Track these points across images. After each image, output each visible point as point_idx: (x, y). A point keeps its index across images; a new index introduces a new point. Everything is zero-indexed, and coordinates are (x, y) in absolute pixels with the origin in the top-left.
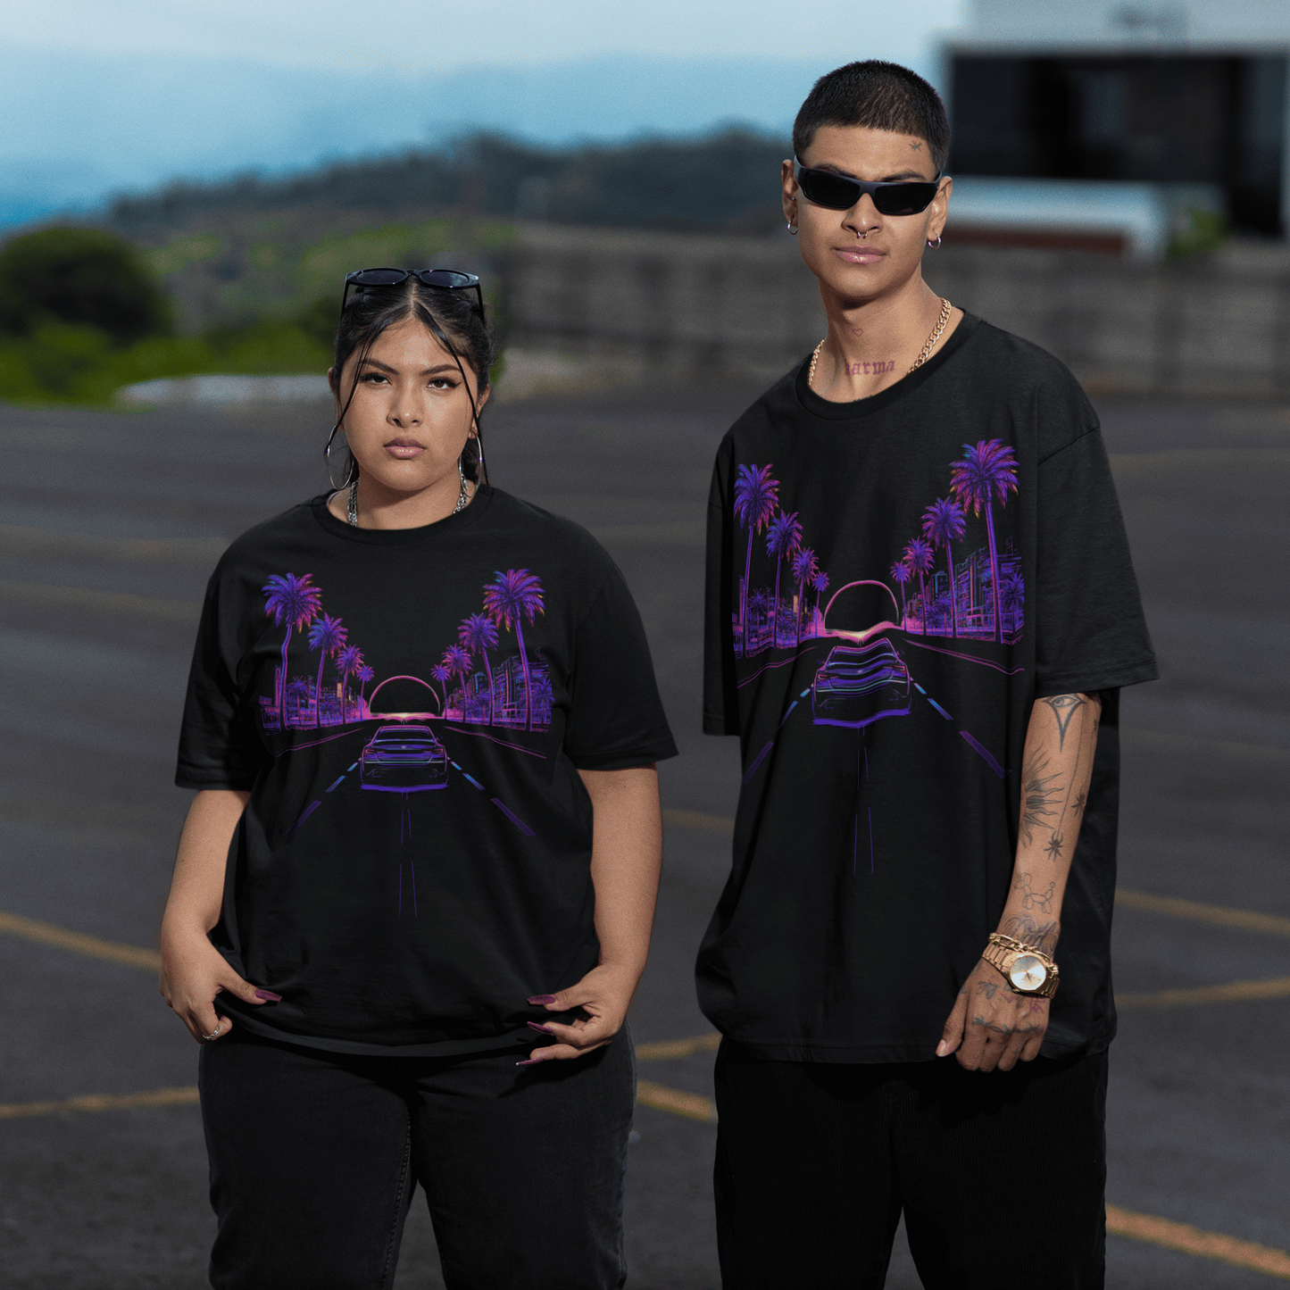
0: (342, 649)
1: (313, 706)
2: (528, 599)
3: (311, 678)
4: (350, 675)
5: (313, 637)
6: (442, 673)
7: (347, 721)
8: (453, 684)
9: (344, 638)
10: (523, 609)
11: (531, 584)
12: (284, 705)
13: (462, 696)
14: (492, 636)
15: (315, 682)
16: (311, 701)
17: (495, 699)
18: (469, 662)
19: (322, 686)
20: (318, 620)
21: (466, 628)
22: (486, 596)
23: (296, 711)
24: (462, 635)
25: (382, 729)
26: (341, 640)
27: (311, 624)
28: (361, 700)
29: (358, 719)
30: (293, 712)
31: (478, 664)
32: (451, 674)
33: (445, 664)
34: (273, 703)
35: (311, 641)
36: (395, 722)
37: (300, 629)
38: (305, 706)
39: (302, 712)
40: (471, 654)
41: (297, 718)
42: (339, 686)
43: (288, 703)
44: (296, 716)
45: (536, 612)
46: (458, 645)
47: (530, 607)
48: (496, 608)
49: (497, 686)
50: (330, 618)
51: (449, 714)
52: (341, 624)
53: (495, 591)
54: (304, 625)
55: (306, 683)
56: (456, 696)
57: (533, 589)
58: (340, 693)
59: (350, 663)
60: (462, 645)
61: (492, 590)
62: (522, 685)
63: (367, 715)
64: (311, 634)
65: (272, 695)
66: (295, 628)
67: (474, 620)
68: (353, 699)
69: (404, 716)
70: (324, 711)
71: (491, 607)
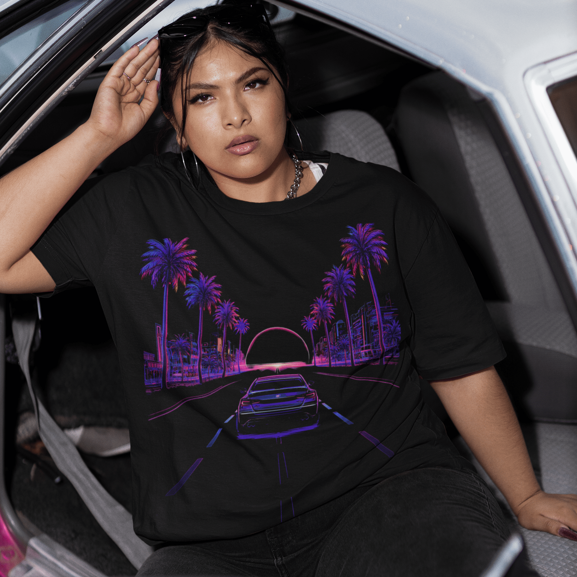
0: (218, 304)
1: (195, 360)
2: (375, 250)
3: (192, 334)
4: (228, 328)
5: (189, 295)
6: (310, 324)
7: (227, 374)
8: (320, 333)
9: (219, 293)
10: (372, 259)
11: (375, 237)
12: (168, 361)
13: (326, 343)
14: (350, 285)
15: (195, 338)
16: (192, 357)
17: (354, 343)
18: (332, 311)
19: (203, 341)
20: (194, 280)
21: (329, 279)
22: (343, 248)
23: (180, 368)
24: (326, 287)
25: (257, 381)
26: (216, 296)
27: (186, 284)
28: (239, 352)
29: (237, 372)
30: (176, 368)
31: (339, 313)
32: (317, 324)
33: (312, 316)
34: (156, 358)
35: (187, 299)
36: (269, 372)
37: (177, 288)
38: (187, 361)
39: (186, 368)
40: (334, 304)
41: (180, 375)
42: (220, 341)
43: (171, 360)
44: (180, 372)
45: (382, 261)
46: (323, 297)
47: (376, 256)
48: (352, 259)
49: (355, 331)
50: (205, 277)
51: (318, 361)
52: (215, 281)
53: (349, 243)
54: (180, 284)
55: (188, 340)
56: (322, 344)
57: (377, 241)
58: (219, 348)
59: (227, 317)
60: (327, 296)
61: (347, 243)
62: (375, 327)
63: (244, 366)
64: (187, 292)
65: (154, 351)
66: (171, 288)
67: (335, 272)
68: (232, 352)
69: (277, 366)
70: (206, 365)
71: (348, 258)
